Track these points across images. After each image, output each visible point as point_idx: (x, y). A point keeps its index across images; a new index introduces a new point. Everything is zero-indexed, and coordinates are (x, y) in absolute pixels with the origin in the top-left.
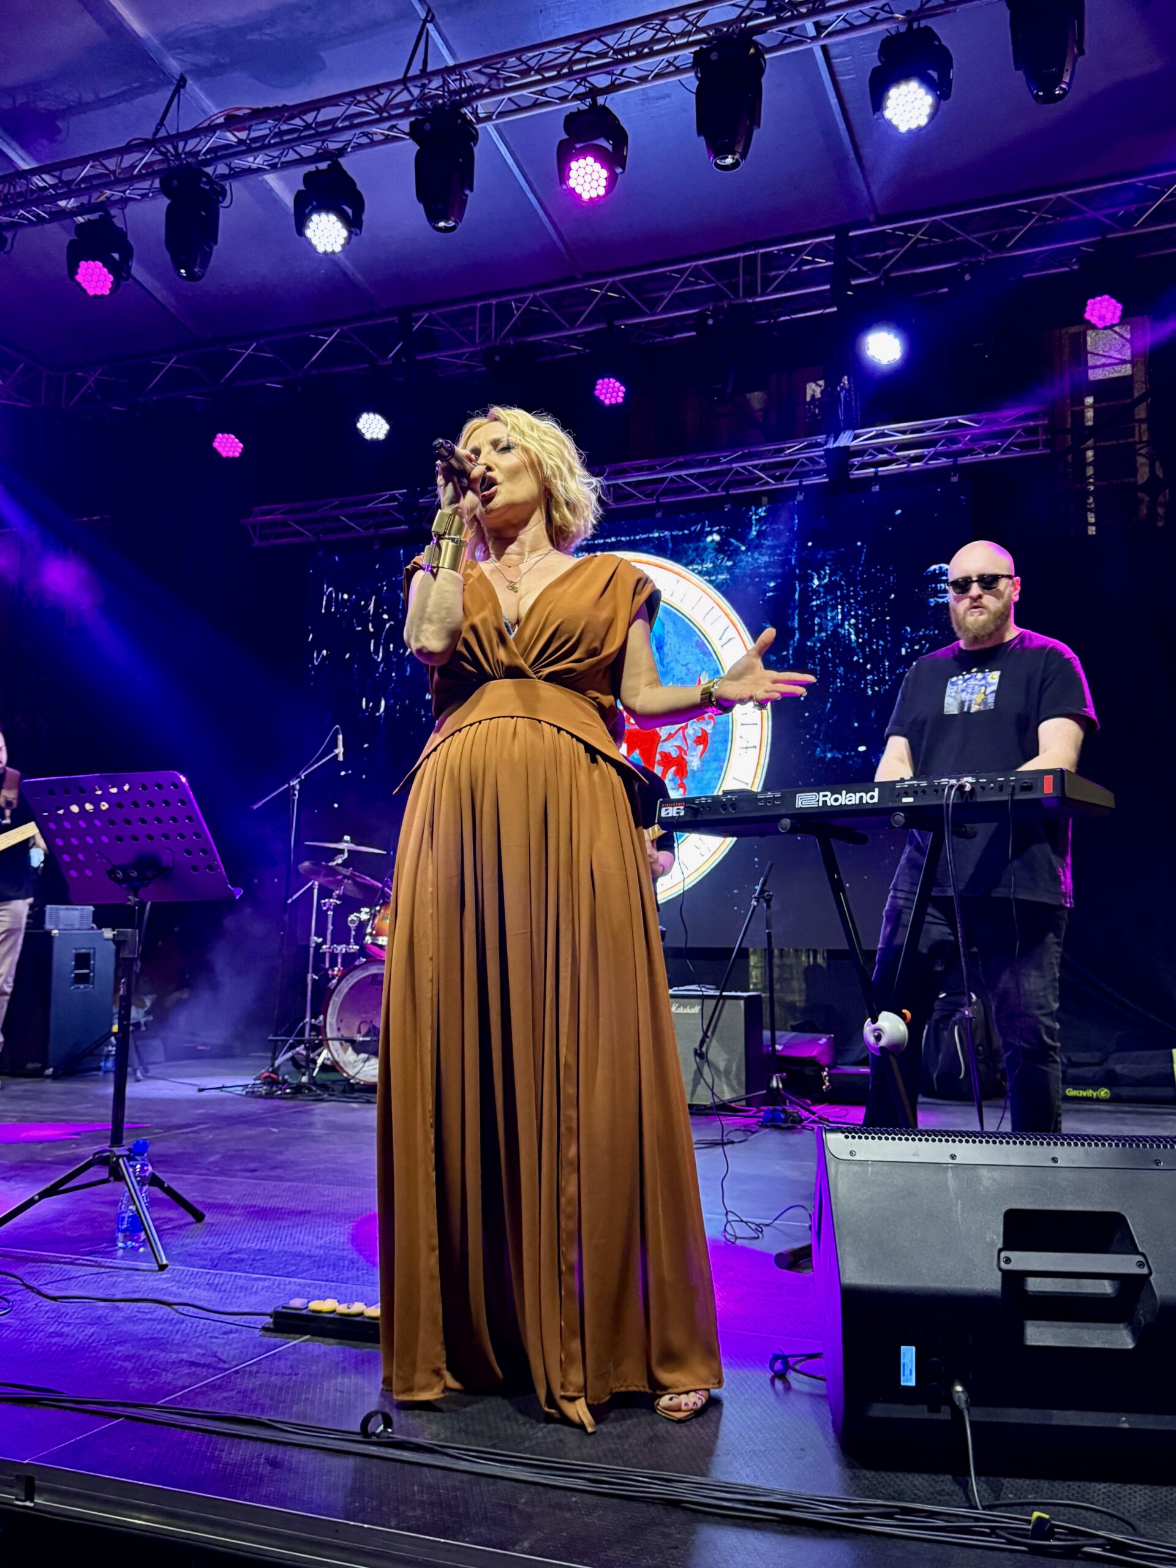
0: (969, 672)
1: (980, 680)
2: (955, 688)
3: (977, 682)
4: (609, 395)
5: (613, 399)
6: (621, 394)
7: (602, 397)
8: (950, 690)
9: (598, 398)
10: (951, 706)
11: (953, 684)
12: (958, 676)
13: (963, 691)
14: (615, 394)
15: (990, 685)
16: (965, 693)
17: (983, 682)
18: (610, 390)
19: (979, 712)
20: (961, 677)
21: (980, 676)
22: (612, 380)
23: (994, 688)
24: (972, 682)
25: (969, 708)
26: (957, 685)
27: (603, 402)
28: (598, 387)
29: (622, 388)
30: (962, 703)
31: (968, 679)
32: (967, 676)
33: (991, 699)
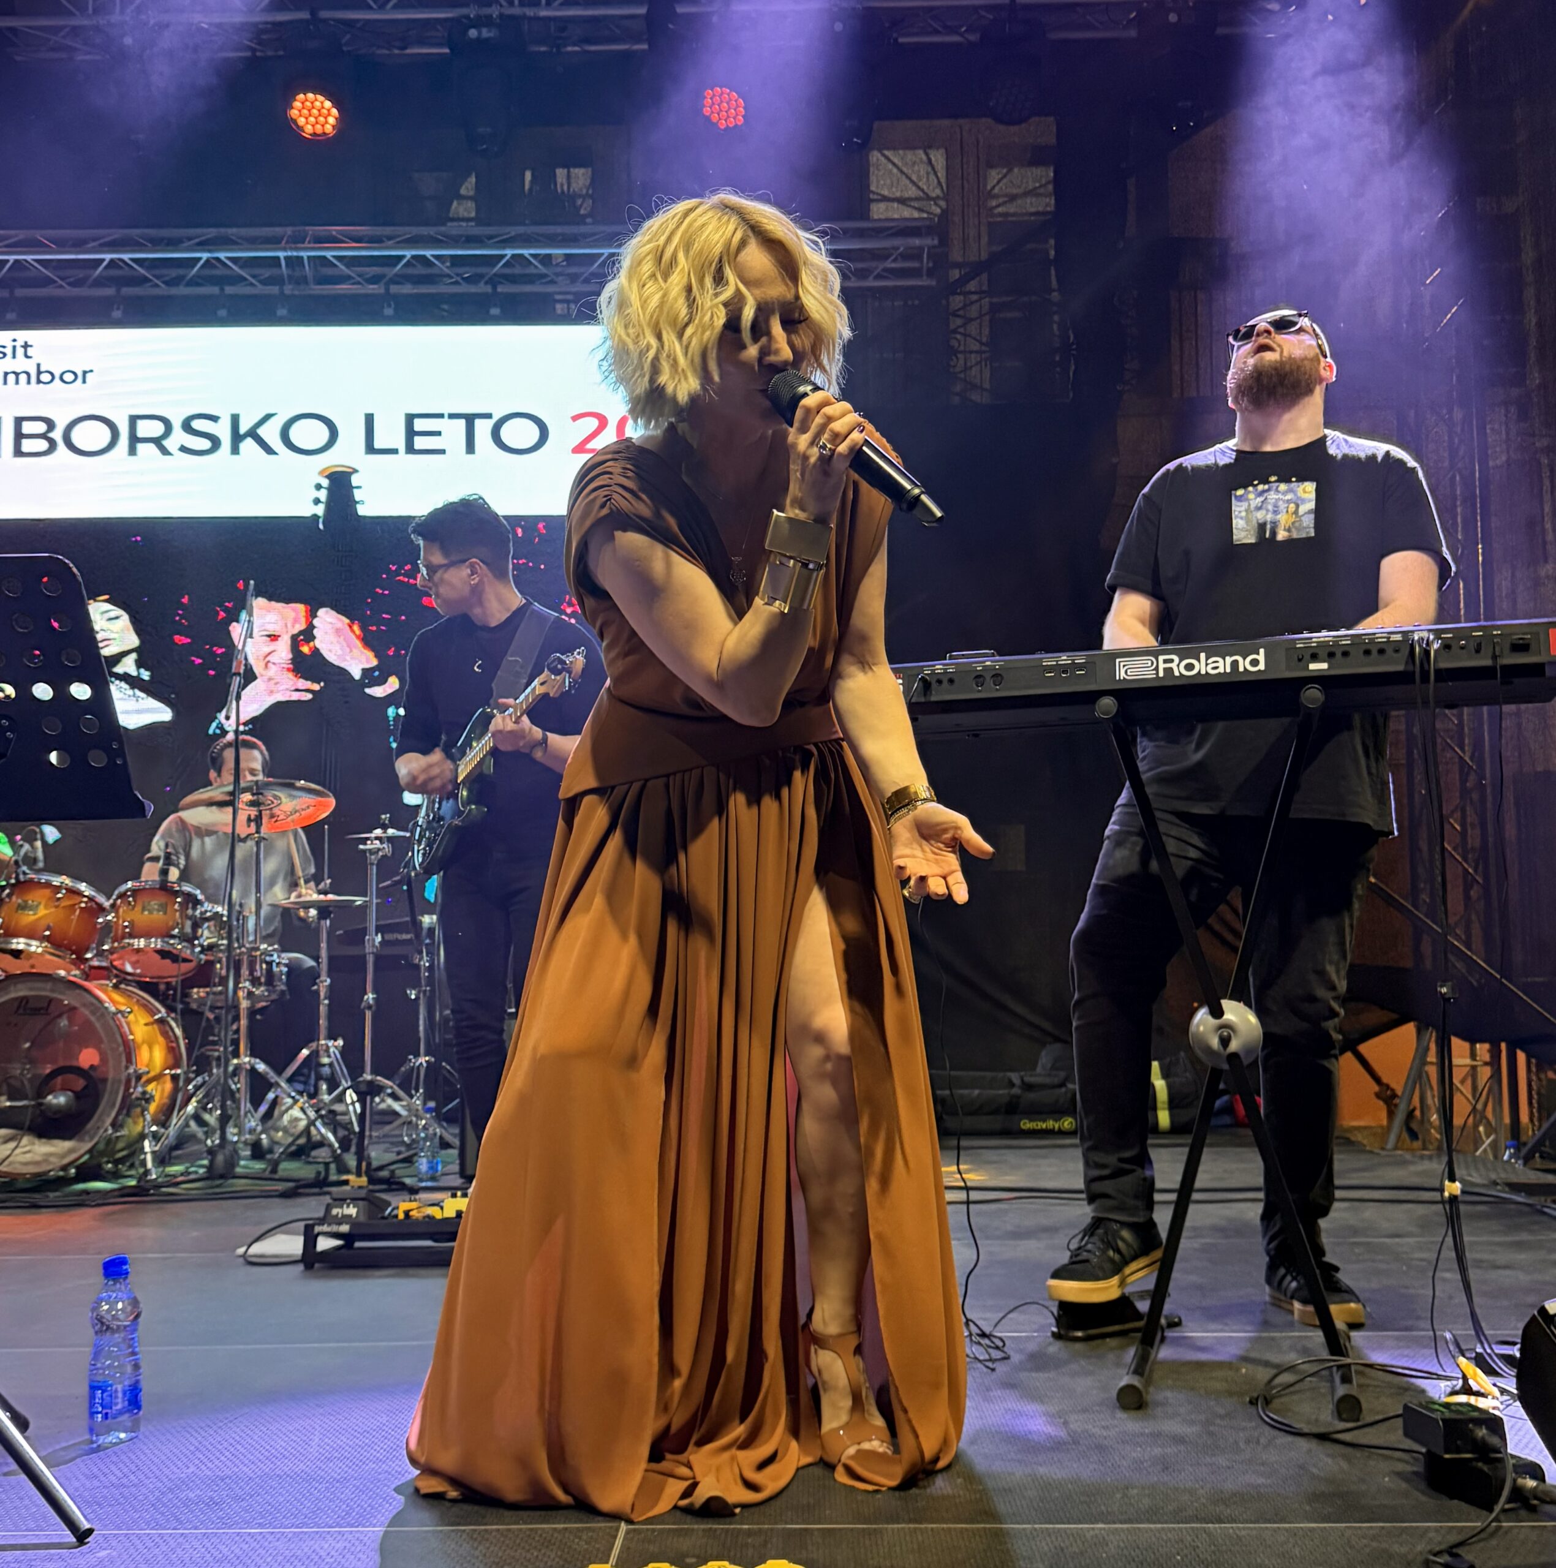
0: (1267, 482)
1: (1285, 493)
2: (1245, 505)
3: (1280, 496)
4: (312, 119)
5: (318, 127)
6: (331, 120)
7: (301, 121)
8: (1238, 509)
9: (295, 121)
10: (1243, 531)
11: (1240, 499)
12: (1245, 487)
13: (1259, 508)
14: (322, 119)
15: (1303, 501)
16: (1263, 512)
17: (1289, 497)
18: (315, 112)
19: (1290, 542)
20: (1251, 489)
21: (1283, 487)
22: (320, 98)
23: (1312, 505)
24: (1272, 496)
25: (1274, 533)
26: (1248, 500)
27: (301, 129)
28: (297, 104)
29: (335, 111)
30: (1262, 527)
31: (1264, 491)
32: (1261, 487)
33: (1309, 521)
